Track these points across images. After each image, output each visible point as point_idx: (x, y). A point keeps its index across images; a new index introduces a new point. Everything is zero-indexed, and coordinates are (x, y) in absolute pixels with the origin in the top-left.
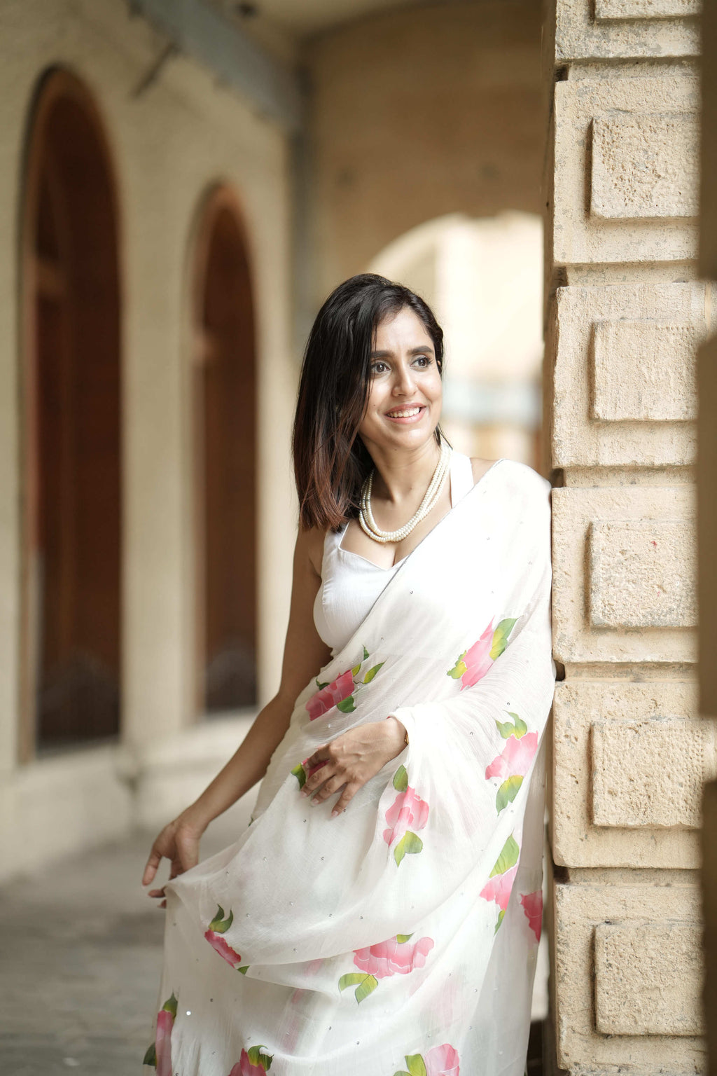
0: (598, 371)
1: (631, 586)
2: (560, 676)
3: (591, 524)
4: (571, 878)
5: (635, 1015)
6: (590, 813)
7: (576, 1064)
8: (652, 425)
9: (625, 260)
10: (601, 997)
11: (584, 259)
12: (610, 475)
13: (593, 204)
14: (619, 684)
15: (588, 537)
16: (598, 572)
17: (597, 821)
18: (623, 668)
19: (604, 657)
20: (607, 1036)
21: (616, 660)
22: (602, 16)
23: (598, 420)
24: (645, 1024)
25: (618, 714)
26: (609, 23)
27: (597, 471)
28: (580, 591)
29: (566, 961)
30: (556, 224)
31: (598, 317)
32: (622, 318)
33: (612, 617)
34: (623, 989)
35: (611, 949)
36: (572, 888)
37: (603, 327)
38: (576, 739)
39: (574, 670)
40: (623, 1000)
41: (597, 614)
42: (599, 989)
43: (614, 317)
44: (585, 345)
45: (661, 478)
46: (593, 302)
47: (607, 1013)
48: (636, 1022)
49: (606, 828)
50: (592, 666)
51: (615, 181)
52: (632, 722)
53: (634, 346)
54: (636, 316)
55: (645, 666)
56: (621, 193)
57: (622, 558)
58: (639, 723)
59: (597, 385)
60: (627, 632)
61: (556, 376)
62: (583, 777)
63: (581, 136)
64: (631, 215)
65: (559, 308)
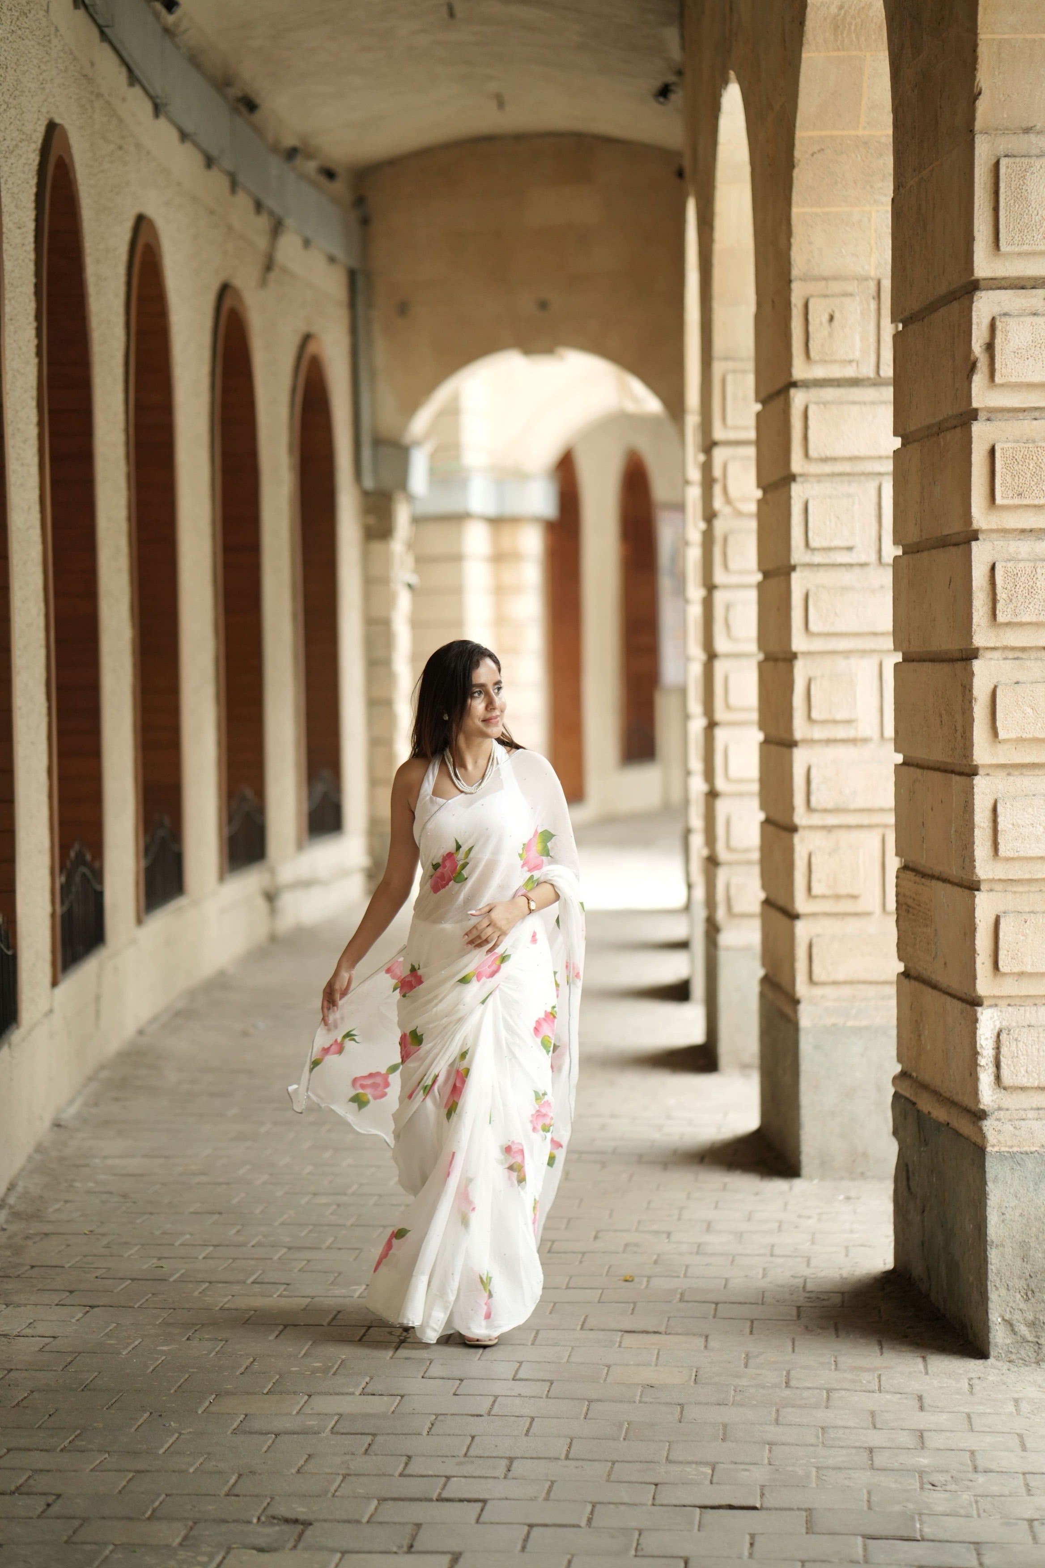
8: (835, 722)
10: (814, 967)
11: (806, 650)
14: (822, 834)
15: (809, 770)
17: (813, 893)
18: (823, 827)
20: (816, 983)
22: (812, 546)
26: (814, 549)
27: (811, 742)
31: (811, 674)
32: (822, 676)
35: (819, 947)
36: (802, 922)
37: (814, 680)
38: (804, 858)
40: (823, 968)
41: (813, 803)
42: (813, 963)
43: (819, 674)
44: (806, 687)
45: (839, 744)
46: (809, 668)
47: (817, 973)
49: (816, 897)
50: (810, 827)
51: (819, 617)
53: (828, 688)
55: (833, 826)
56: (822, 622)
57: (823, 780)
59: (812, 704)
61: (794, 700)
62: (806, 874)
63: (803, 598)
64: (825, 632)
65: (795, 671)
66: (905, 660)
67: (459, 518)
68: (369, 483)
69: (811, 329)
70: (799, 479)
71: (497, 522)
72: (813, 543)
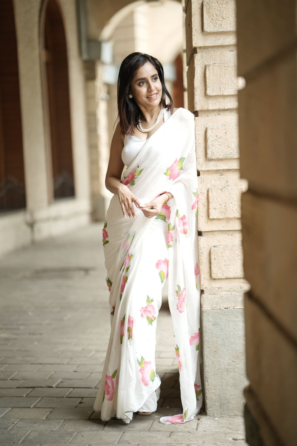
0: (207, 80)
1: (219, 146)
2: (199, 175)
3: (207, 128)
4: (203, 235)
5: (223, 273)
6: (208, 215)
7: (206, 288)
8: (224, 96)
9: (215, 45)
10: (213, 268)
11: (202, 45)
12: (212, 112)
13: (204, 28)
14: (216, 176)
15: (206, 132)
16: (209, 143)
17: (211, 217)
18: (217, 171)
19: (211, 168)
20: (215, 279)
21: (215, 169)
23: (208, 95)
24: (226, 275)
25: (216, 185)
27: (208, 111)
28: (204, 149)
29: (202, 259)
30: (193, 34)
31: (207, 63)
32: (214, 63)
33: (214, 156)
34: (219, 266)
35: (215, 254)
36: (203, 237)
37: (209, 66)
38: (204, 193)
39: (203, 173)
40: (219, 269)
41: (209, 156)
42: (212, 266)
43: (212, 63)
44: (203, 72)
45: (227, 113)
46: (205, 58)
47: (215, 272)
48: (223, 275)
49: (213, 219)
50: (208, 171)
51: (211, 20)
52: (220, 188)
53: (218, 72)
54: (218, 62)
55: (224, 170)
56: (213, 24)
57: (216, 138)
58: (222, 188)
59: (207, 85)
60: (218, 160)
61: (195, 82)
62: (206, 204)
63: (200, 6)
64: (216, 31)
65: (195, 61)
68: (85, 56)
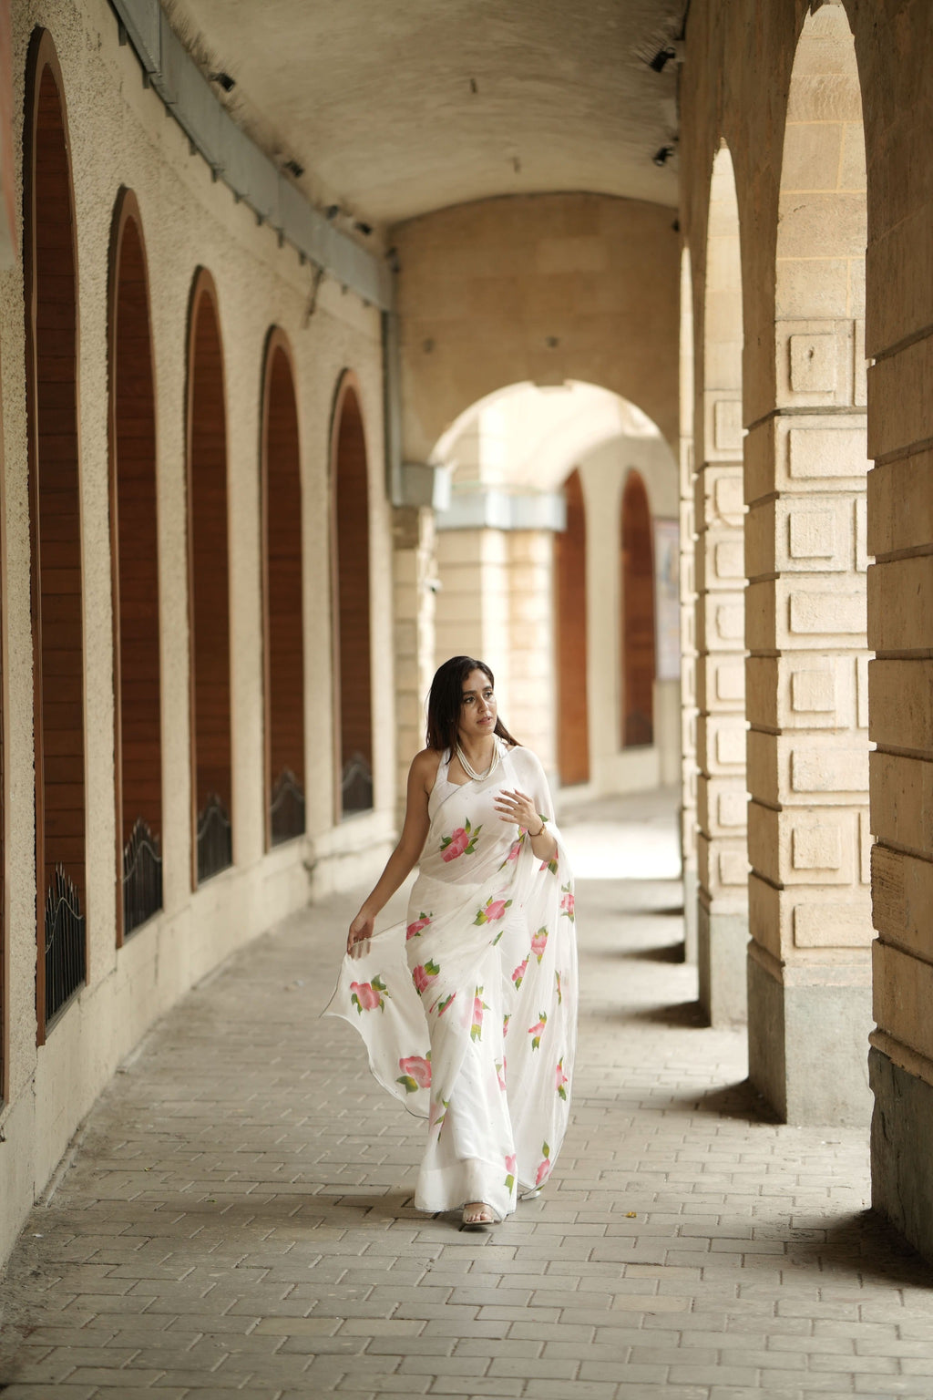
0: (795, 691)
2: (781, 810)
3: (793, 751)
4: (785, 889)
6: (793, 863)
7: (787, 959)
8: (815, 712)
9: (804, 648)
10: (797, 933)
11: (789, 648)
12: (799, 731)
13: (791, 627)
14: (804, 813)
15: (791, 756)
16: (796, 770)
17: (796, 866)
18: (805, 807)
19: (798, 803)
20: (799, 947)
22: (794, 556)
23: (795, 710)
24: (814, 943)
25: (804, 825)
26: (796, 558)
27: (794, 730)
30: (777, 634)
31: (794, 670)
32: (803, 671)
33: (801, 787)
34: (806, 930)
35: (801, 915)
36: (786, 892)
37: (796, 675)
38: (787, 835)
39: (786, 808)
40: (805, 934)
41: (796, 786)
42: (796, 929)
43: (800, 669)
44: (789, 681)
45: (819, 732)
46: (791, 664)
47: (799, 939)
48: (810, 942)
49: (798, 869)
50: (793, 807)
51: (800, 619)
52: (809, 828)
54: (809, 670)
55: (814, 806)
56: (803, 623)
57: (805, 764)
59: (794, 697)
60: (807, 793)
61: (778, 693)
62: (790, 849)
63: (786, 601)
64: (806, 632)
65: (779, 666)
66: (878, 658)
67: (479, 529)
68: (397, 500)
69: (793, 364)
70: (782, 496)
71: (511, 533)
72: (794, 554)
